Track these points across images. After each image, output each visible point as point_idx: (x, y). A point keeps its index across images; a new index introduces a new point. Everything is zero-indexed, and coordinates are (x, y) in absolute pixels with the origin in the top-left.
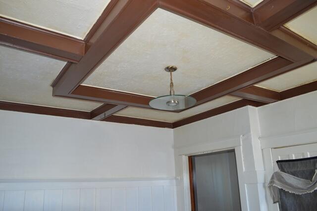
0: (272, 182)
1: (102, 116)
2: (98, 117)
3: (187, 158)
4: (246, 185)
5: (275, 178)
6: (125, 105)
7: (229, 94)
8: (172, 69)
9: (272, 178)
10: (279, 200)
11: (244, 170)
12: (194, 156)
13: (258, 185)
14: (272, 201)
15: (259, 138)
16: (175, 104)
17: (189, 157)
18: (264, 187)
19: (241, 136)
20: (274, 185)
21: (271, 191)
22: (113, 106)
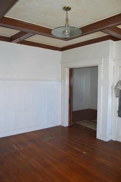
0: (117, 86)
1: (18, 40)
2: (15, 41)
3: (69, 69)
4: (102, 87)
5: (119, 84)
6: (34, 33)
7: (101, 30)
8: (67, 9)
9: (117, 84)
10: (119, 96)
11: (102, 78)
12: (73, 69)
13: (109, 87)
14: (115, 96)
15: (113, 60)
16: (68, 33)
17: (70, 69)
18: (112, 88)
19: (103, 58)
20: (118, 88)
21: (115, 91)
22: (26, 33)
